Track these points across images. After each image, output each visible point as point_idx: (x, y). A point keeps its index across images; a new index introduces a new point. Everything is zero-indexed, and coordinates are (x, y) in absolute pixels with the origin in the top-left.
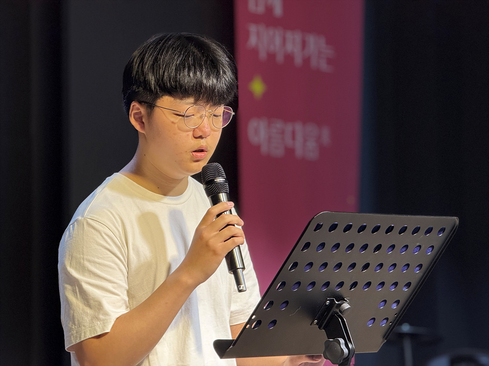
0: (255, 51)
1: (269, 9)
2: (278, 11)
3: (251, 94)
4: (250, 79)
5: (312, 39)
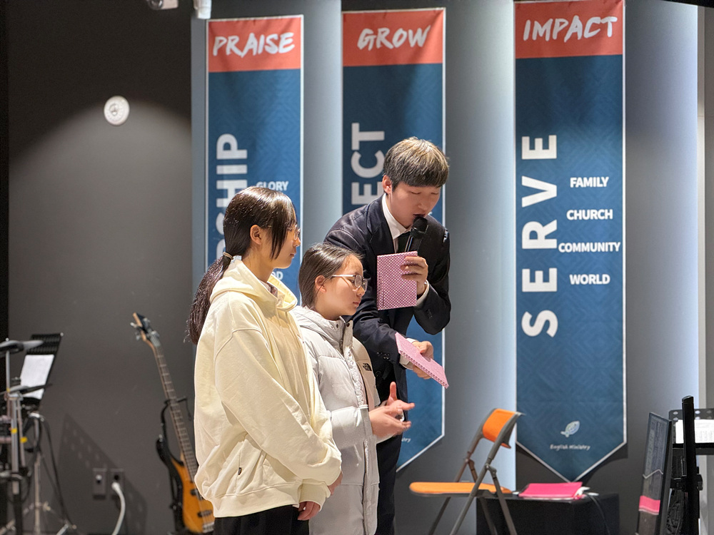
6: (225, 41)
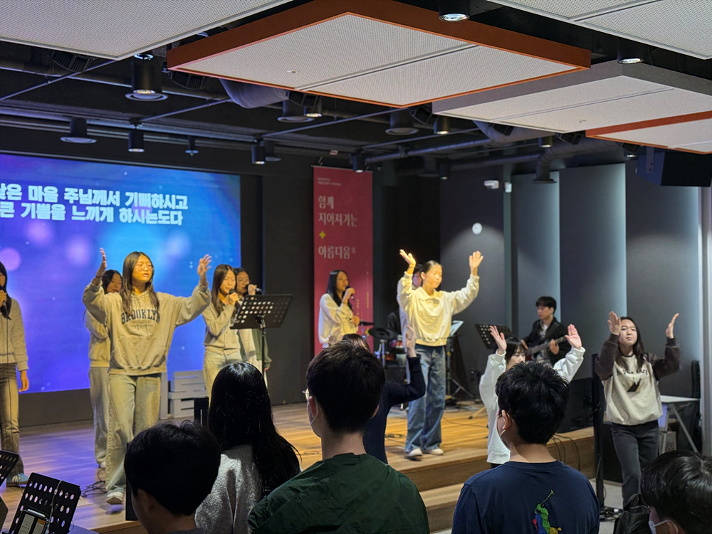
0: (322, 222)
1: (328, 207)
2: (332, 207)
3: (320, 237)
4: (320, 232)
5: (347, 216)
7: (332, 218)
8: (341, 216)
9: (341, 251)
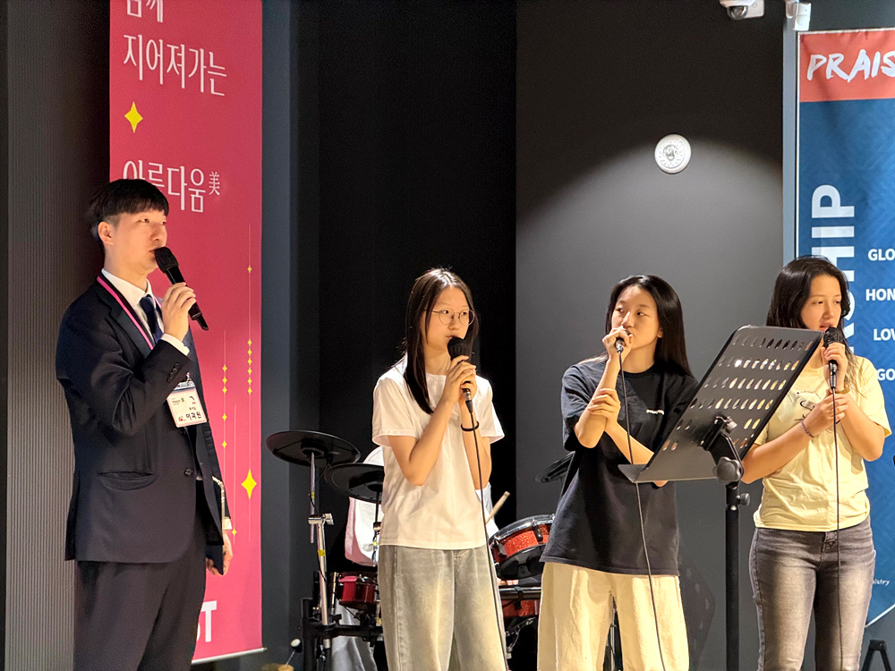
0: (132, 69)
2: (160, 18)
5: (200, 57)
6: (825, 60)
7: (159, 55)
8: (183, 55)
9: (183, 184)
